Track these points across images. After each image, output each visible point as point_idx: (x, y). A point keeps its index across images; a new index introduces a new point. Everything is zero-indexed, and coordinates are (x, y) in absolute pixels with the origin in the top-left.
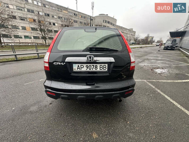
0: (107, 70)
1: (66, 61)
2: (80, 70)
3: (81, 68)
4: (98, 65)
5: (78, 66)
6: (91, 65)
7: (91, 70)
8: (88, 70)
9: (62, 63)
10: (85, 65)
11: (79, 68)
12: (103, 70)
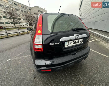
0: (83, 42)
1: (60, 41)
2: (70, 46)
3: (70, 44)
4: (79, 40)
5: (68, 43)
6: (76, 41)
7: (76, 44)
8: (74, 44)
9: (58, 43)
10: (72, 42)
11: (69, 45)
12: (81, 43)
